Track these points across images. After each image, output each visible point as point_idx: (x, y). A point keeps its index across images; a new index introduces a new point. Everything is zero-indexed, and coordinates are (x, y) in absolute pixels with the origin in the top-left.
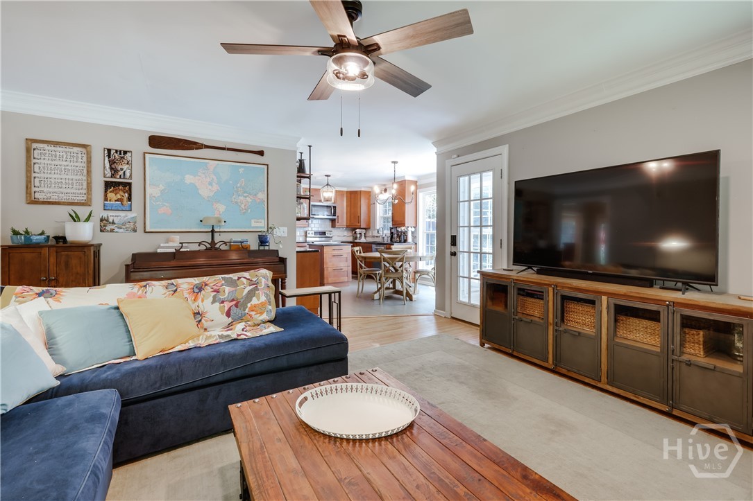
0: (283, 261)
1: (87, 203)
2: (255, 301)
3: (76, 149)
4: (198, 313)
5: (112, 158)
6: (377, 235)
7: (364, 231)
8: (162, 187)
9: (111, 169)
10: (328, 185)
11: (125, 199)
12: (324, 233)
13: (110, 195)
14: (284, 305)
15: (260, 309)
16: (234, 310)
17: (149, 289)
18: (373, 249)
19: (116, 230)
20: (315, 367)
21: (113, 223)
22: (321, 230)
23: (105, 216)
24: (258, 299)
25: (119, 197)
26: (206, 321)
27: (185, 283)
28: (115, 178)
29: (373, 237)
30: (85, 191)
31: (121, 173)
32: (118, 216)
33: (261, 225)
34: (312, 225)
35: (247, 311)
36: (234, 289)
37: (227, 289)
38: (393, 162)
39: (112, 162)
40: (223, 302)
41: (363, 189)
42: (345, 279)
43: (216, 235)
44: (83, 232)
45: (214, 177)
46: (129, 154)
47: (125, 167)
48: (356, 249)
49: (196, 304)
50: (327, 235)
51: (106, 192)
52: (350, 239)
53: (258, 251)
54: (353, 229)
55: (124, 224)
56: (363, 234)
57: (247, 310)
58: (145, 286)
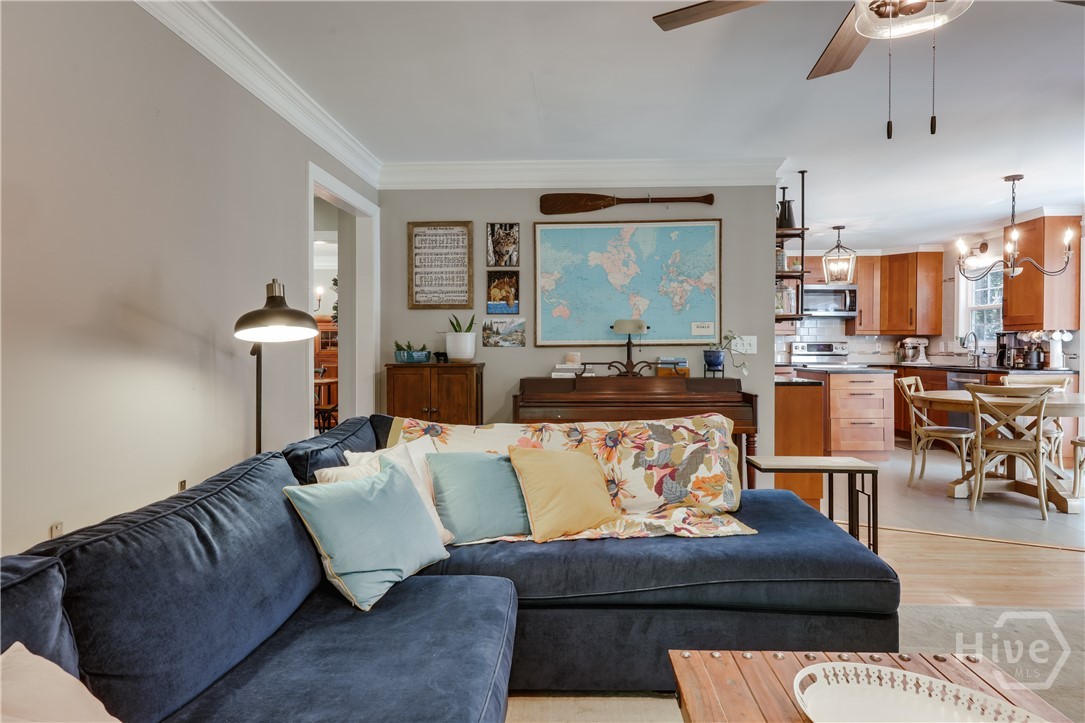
0: (750, 400)
1: (468, 306)
2: (702, 472)
3: (457, 230)
4: (613, 481)
5: (496, 236)
6: (959, 349)
7: (925, 342)
8: (557, 275)
9: (495, 252)
10: (838, 246)
11: (512, 297)
12: (829, 347)
13: (495, 292)
14: (751, 485)
15: (713, 486)
16: (668, 484)
17: (546, 435)
18: (950, 383)
19: (502, 343)
20: (824, 618)
21: (498, 333)
22: (823, 340)
23: (488, 323)
24: (709, 469)
25: (504, 294)
26: (625, 497)
27: (595, 429)
28: (500, 265)
29: (950, 355)
30: (465, 288)
31: (506, 258)
32: (504, 323)
33: (708, 333)
34: (803, 331)
35: (689, 488)
36: (667, 446)
37: (657, 445)
38: (1007, 179)
39: (496, 243)
40: (650, 467)
41: (922, 249)
42: (880, 445)
43: (635, 351)
44: (464, 346)
45: (632, 252)
46: (516, 228)
47: (511, 248)
48: (907, 381)
49: (610, 465)
50: (835, 351)
51: (489, 287)
52: (890, 360)
53: (705, 380)
54: (896, 338)
55: (510, 334)
56: (922, 349)
57: (690, 486)
58: (541, 430)
